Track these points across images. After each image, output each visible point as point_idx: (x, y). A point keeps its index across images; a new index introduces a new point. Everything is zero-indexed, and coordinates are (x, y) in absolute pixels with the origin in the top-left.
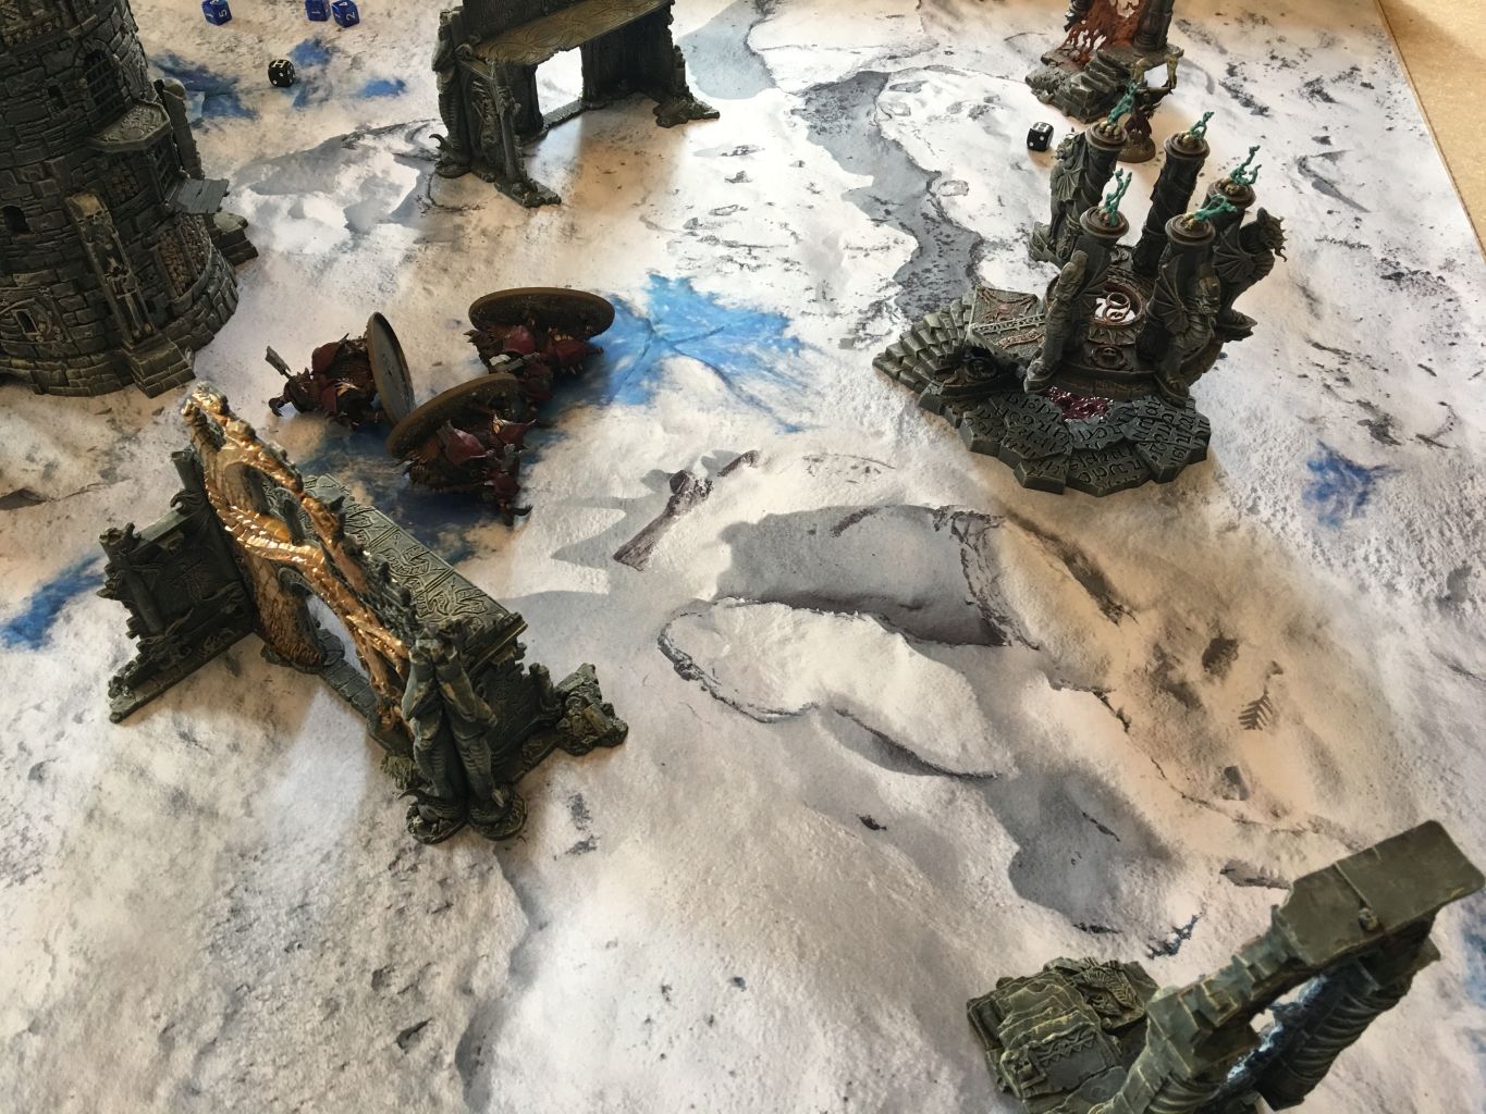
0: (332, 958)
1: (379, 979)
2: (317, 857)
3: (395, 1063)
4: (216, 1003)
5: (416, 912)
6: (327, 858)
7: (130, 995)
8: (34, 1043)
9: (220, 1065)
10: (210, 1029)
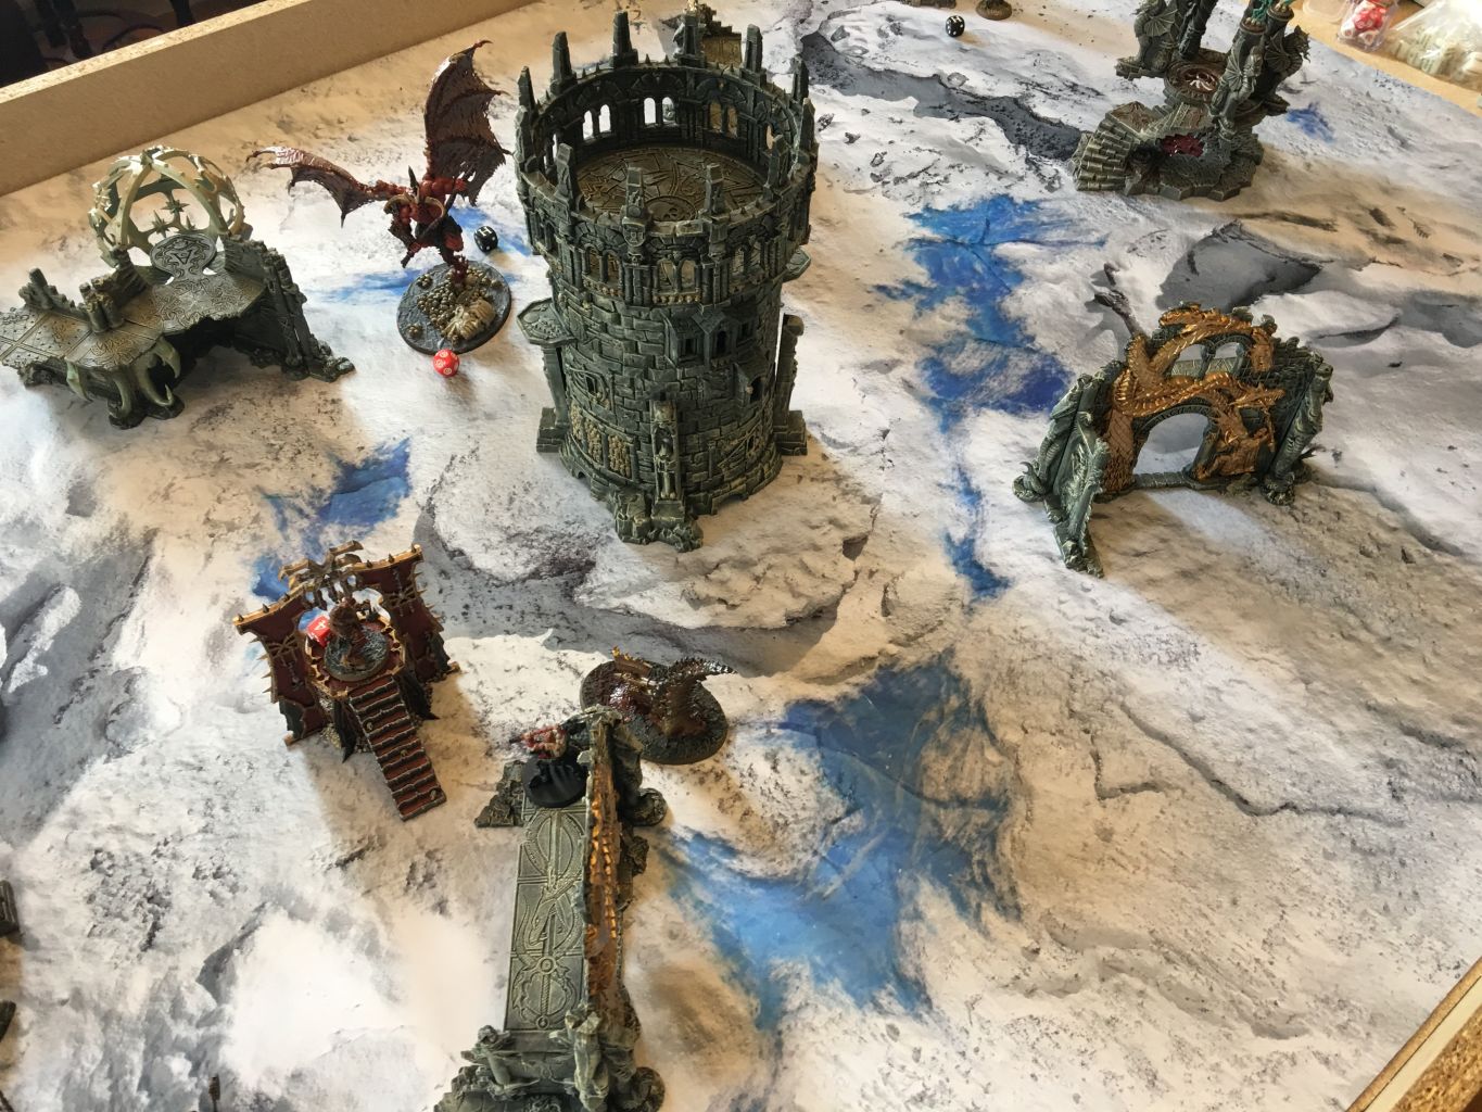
0: (1340, 563)
1: (1364, 553)
2: (1270, 544)
3: (1419, 569)
4: (1340, 613)
5: (1333, 525)
6: (1273, 540)
7: (1311, 639)
8: (1317, 685)
9: (1379, 626)
10: (1352, 619)
